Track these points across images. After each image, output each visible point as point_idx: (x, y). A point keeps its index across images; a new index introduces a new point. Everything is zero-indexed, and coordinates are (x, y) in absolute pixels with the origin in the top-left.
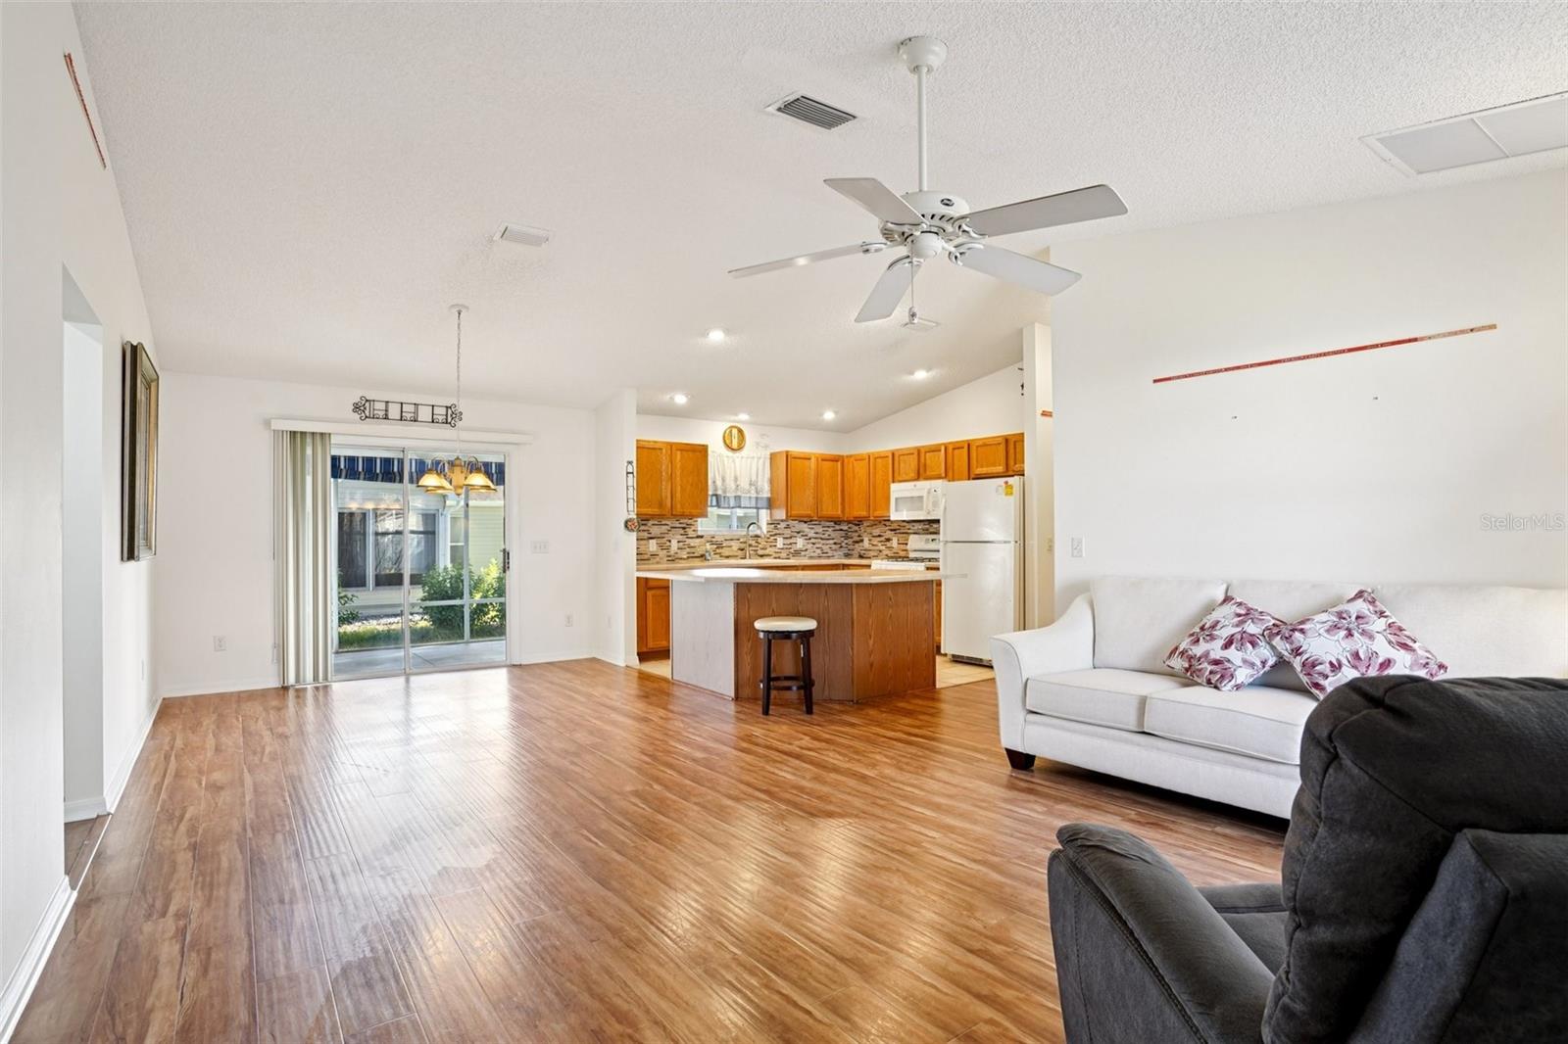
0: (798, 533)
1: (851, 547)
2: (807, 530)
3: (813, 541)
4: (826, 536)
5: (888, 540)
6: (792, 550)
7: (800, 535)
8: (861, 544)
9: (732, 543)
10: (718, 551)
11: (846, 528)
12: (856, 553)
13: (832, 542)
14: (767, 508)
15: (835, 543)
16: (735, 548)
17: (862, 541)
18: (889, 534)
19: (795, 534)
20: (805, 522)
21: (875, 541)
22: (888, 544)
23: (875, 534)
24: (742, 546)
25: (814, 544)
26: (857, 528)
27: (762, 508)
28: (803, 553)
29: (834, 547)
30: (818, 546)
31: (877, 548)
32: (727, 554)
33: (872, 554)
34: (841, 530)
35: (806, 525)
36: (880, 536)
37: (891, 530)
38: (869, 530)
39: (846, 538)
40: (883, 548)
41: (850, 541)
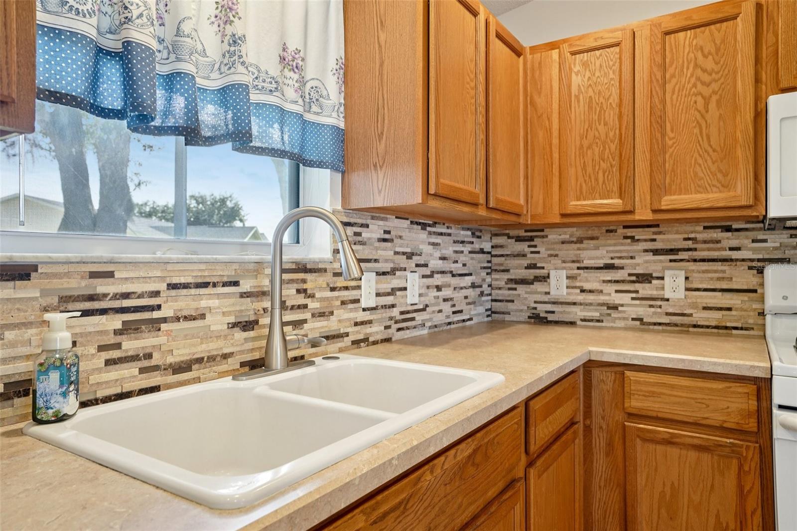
0: (410, 256)
1: (505, 293)
2: (426, 249)
3: (438, 280)
4: (457, 268)
5: (645, 278)
6: (395, 313)
7: (411, 264)
8: (538, 287)
9: (207, 300)
10: (130, 345)
11: (487, 247)
12: (519, 309)
13: (468, 281)
14: (334, 168)
15: (473, 286)
16: (217, 323)
17: (545, 278)
18: (644, 263)
19: (402, 261)
20: (424, 226)
21: (592, 281)
22: (645, 290)
23: (587, 263)
24: (249, 309)
25: (439, 288)
26: (523, 247)
27: (320, 165)
28: (419, 317)
29: (472, 293)
30: (446, 293)
31: (602, 298)
32: (181, 354)
33: (578, 313)
34: (482, 251)
35: (423, 235)
36: (609, 267)
37: (656, 252)
38: (570, 251)
39: (490, 270)
40: (626, 298)
41: (500, 279)
